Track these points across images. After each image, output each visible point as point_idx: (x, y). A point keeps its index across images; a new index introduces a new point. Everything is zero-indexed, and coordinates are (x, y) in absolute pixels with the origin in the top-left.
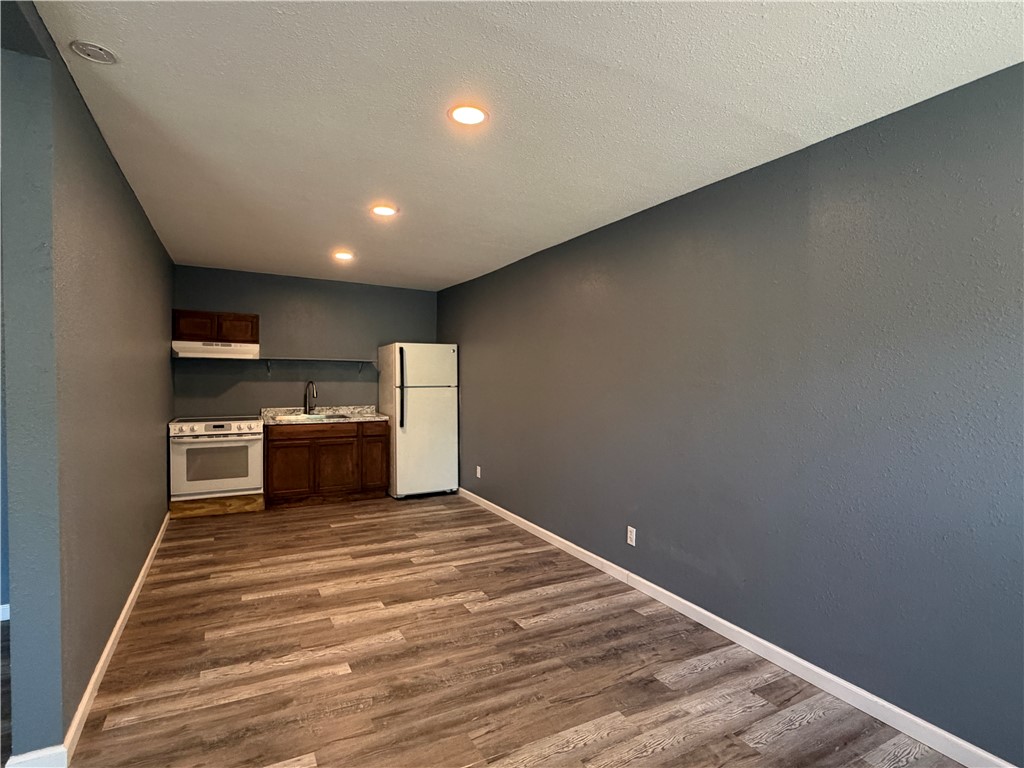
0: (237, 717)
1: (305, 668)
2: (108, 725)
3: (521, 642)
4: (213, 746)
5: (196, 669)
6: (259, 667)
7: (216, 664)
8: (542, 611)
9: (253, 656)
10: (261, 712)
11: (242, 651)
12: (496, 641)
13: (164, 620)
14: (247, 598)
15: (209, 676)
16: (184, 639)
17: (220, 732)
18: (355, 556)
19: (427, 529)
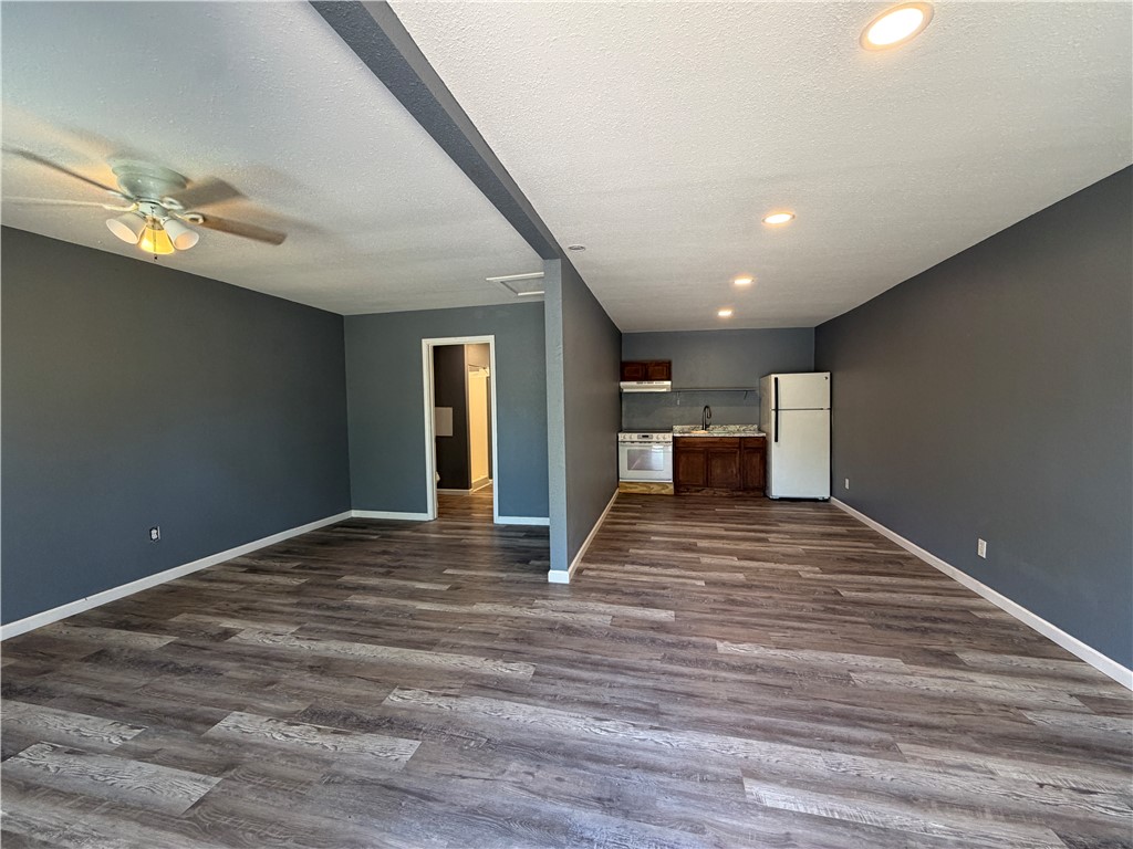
0: (639, 587)
1: (678, 577)
2: (585, 573)
3: (836, 602)
4: (626, 594)
5: (623, 563)
6: (654, 570)
7: (633, 563)
8: (868, 590)
9: (652, 565)
10: (652, 588)
11: (647, 561)
12: (815, 596)
13: (612, 539)
14: (653, 538)
15: (629, 567)
16: (620, 549)
17: (632, 590)
18: (726, 530)
19: (789, 522)
